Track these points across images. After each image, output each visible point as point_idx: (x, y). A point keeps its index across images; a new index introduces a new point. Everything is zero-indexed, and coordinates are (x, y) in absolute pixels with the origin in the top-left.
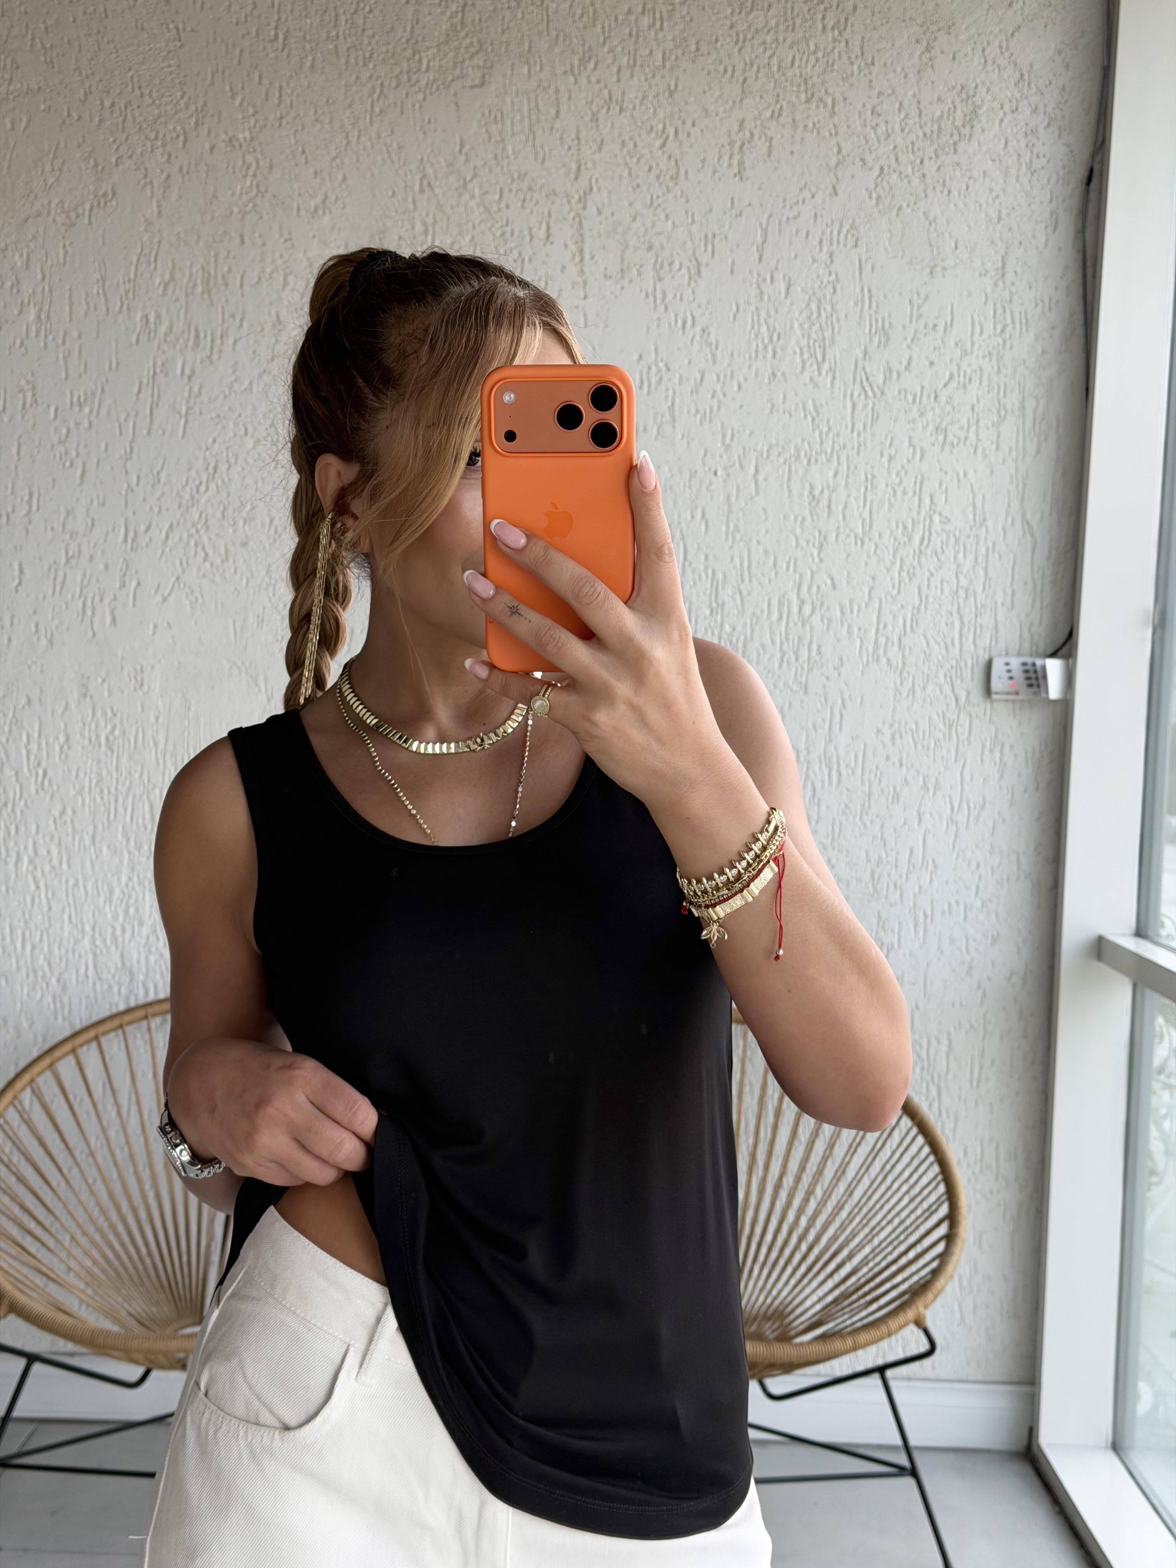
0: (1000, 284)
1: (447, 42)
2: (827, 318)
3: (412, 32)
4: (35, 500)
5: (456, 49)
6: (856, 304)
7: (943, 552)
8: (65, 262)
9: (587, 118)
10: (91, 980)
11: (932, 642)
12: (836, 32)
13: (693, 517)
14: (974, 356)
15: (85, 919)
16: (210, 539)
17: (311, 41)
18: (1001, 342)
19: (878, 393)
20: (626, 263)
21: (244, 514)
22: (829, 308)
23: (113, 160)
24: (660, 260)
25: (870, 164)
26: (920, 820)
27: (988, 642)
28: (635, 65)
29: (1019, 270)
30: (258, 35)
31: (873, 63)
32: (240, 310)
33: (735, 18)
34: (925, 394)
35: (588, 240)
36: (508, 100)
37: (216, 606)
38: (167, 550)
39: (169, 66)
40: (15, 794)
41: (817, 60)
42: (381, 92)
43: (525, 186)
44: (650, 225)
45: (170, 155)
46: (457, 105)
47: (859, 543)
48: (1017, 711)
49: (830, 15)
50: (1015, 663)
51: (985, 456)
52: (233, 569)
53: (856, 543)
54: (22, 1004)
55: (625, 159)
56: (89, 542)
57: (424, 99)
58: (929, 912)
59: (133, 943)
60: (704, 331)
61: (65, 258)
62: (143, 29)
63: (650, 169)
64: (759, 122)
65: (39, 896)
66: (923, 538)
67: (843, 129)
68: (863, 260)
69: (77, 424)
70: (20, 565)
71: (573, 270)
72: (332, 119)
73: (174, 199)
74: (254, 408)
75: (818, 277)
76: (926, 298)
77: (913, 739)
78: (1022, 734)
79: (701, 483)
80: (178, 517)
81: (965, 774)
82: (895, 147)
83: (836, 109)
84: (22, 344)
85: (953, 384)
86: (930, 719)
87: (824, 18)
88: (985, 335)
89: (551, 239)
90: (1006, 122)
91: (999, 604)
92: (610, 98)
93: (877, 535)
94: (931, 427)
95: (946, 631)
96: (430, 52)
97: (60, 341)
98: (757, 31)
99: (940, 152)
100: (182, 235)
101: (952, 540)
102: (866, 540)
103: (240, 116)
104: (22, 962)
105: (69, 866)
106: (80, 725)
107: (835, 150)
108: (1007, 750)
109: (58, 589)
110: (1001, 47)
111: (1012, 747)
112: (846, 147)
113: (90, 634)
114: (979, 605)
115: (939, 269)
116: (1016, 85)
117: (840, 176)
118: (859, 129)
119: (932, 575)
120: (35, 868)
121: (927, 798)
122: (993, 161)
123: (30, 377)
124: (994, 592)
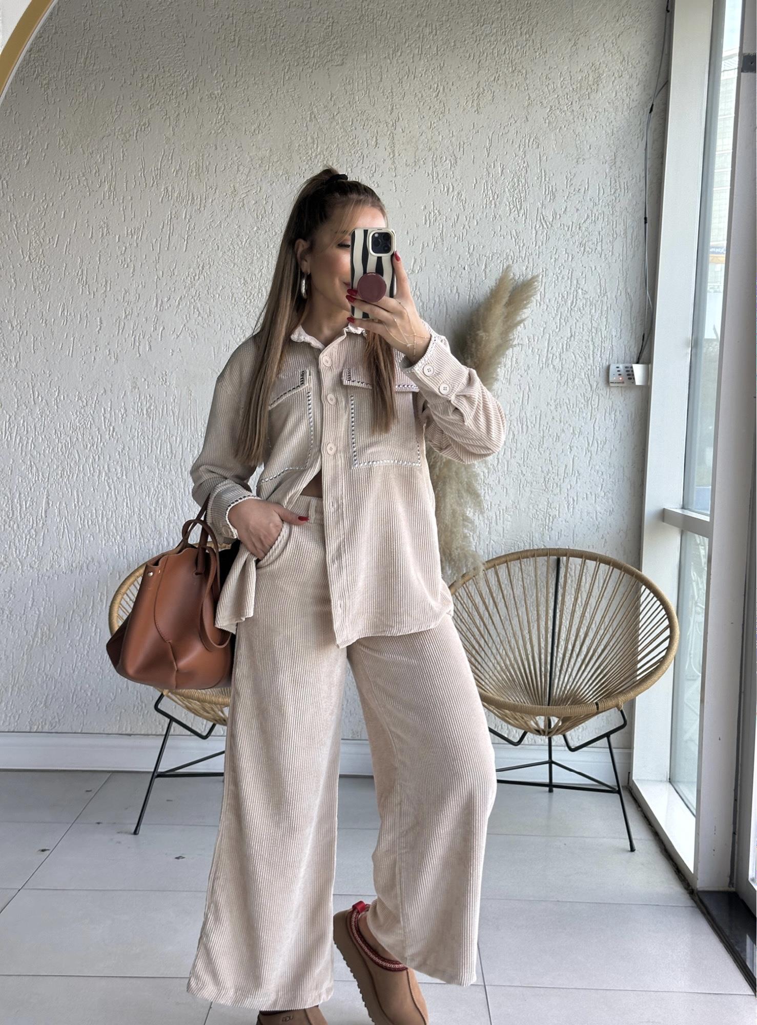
0: (614, 168)
1: (324, 42)
2: (522, 186)
3: (305, 37)
4: (109, 285)
5: (328, 45)
6: (538, 179)
7: (584, 309)
8: (123, 160)
9: (397, 82)
10: (138, 537)
11: (577, 356)
12: (528, 36)
13: (451, 291)
14: (600, 206)
15: (135, 504)
16: (201, 305)
17: (252, 42)
18: (614, 198)
19: (550, 226)
20: (417, 158)
21: (219, 292)
22: (523, 181)
23: (149, 105)
24: (435, 156)
25: (545, 105)
26: (571, 450)
27: (608, 356)
28: (422, 53)
29: (623, 160)
30: (225, 39)
31: (546, 52)
32: (215, 185)
33: (475, 29)
34: (574, 226)
35: (397, 146)
36: (356, 72)
37: (205, 340)
38: (179, 310)
39: (179, 56)
40: (98, 439)
41: (518, 50)
42: (289, 68)
43: (364, 118)
44: (430, 138)
45: (179, 103)
46: (329, 76)
47: (538, 304)
48: (623, 392)
49: (524, 26)
50: (621, 367)
51: (606, 259)
52: (213, 321)
53: (537, 305)
54: (102, 549)
55: (416, 103)
56: (137, 307)
57: (312, 72)
58: (575, 499)
59: (161, 517)
60: (459, 194)
61: (123, 157)
62: (165, 37)
63: (430, 108)
64: (487, 83)
65: (111, 493)
66: (573, 302)
67: (531, 87)
68: (542, 155)
69: (130, 245)
70: (100, 319)
71: (389, 162)
72: (263, 82)
73: (181, 126)
74: (222, 235)
75: (518, 164)
76: (575, 175)
77: (567, 407)
78: (626, 405)
79: (456, 274)
80: (184, 293)
81: (595, 427)
82: (558, 96)
83: (527, 76)
84: (101, 203)
85: (589, 221)
86: (576, 396)
87: (521, 28)
88: (606, 195)
89: (378, 146)
90: (616, 81)
91: (614, 336)
92: (409, 71)
93: (548, 301)
94: (577, 243)
95: (585, 350)
96: (315, 47)
97: (121, 201)
98: (486, 35)
99: (581, 99)
100: (185, 145)
101: (589, 303)
102: (542, 303)
103: (216, 82)
104: (102, 528)
105: (127, 478)
106: (133, 403)
107: (527, 98)
108: (618, 413)
109: (121, 331)
110: (613, 44)
111: (620, 412)
112: (533, 96)
113: (138, 355)
114: (603, 337)
115: (581, 160)
116: (621, 63)
117: (530, 111)
118: (539, 87)
119: (578, 321)
120: (109, 478)
121: (574, 438)
122: (609, 103)
123: (105, 220)
124: (611, 330)
